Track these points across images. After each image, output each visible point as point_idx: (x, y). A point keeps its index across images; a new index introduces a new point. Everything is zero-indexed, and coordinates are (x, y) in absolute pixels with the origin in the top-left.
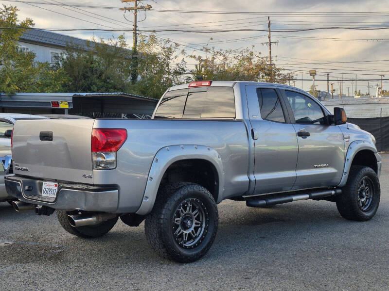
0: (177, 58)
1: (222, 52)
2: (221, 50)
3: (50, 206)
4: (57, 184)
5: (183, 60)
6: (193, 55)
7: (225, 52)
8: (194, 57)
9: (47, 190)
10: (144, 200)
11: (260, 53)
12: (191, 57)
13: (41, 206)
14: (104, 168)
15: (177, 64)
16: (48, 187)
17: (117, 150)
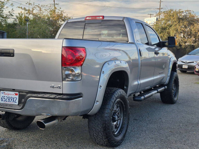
0: (8, 8)
1: (39, 6)
2: (39, 5)
3: (17, 113)
4: (17, 93)
5: (12, 9)
6: (20, 7)
7: (41, 6)
8: (21, 8)
9: (6, 98)
10: (95, 104)
11: (60, 8)
12: (19, 7)
13: (5, 112)
14: (72, 80)
15: (9, 12)
16: (7, 96)
17: (81, 65)
